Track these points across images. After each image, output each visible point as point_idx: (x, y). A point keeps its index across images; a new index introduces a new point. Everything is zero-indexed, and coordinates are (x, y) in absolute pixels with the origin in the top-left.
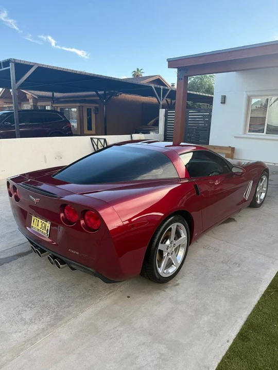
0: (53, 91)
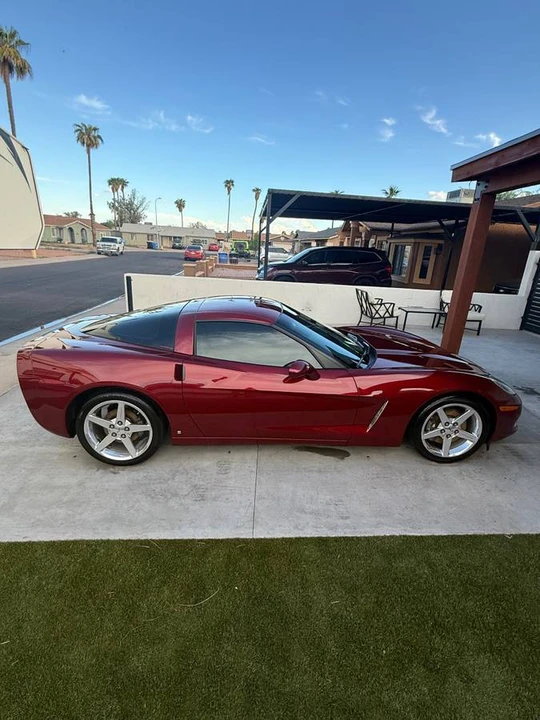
0: (393, 221)
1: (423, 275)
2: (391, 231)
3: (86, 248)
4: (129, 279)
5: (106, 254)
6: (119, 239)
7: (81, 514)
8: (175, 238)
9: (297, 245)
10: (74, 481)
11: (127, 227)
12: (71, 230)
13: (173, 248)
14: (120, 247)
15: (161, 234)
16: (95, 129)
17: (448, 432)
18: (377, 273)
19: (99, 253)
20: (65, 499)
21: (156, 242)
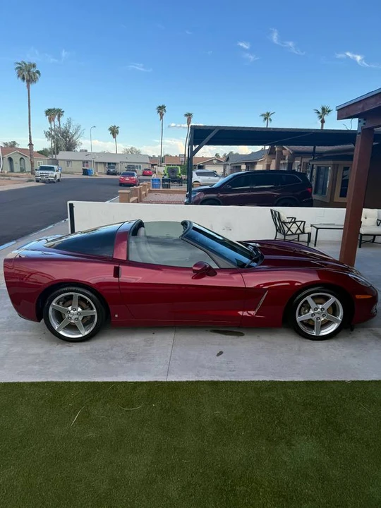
0: (314, 144)
1: (343, 194)
2: (313, 153)
3: (25, 176)
4: (71, 206)
5: (44, 182)
6: (56, 167)
7: (49, 368)
8: (109, 164)
9: (228, 168)
10: (41, 351)
11: (63, 155)
12: (10, 159)
13: (108, 173)
14: (57, 174)
15: (95, 160)
16: (34, 66)
17: (317, 316)
18: (298, 193)
19: (38, 181)
20: (38, 361)
21: (91, 167)
